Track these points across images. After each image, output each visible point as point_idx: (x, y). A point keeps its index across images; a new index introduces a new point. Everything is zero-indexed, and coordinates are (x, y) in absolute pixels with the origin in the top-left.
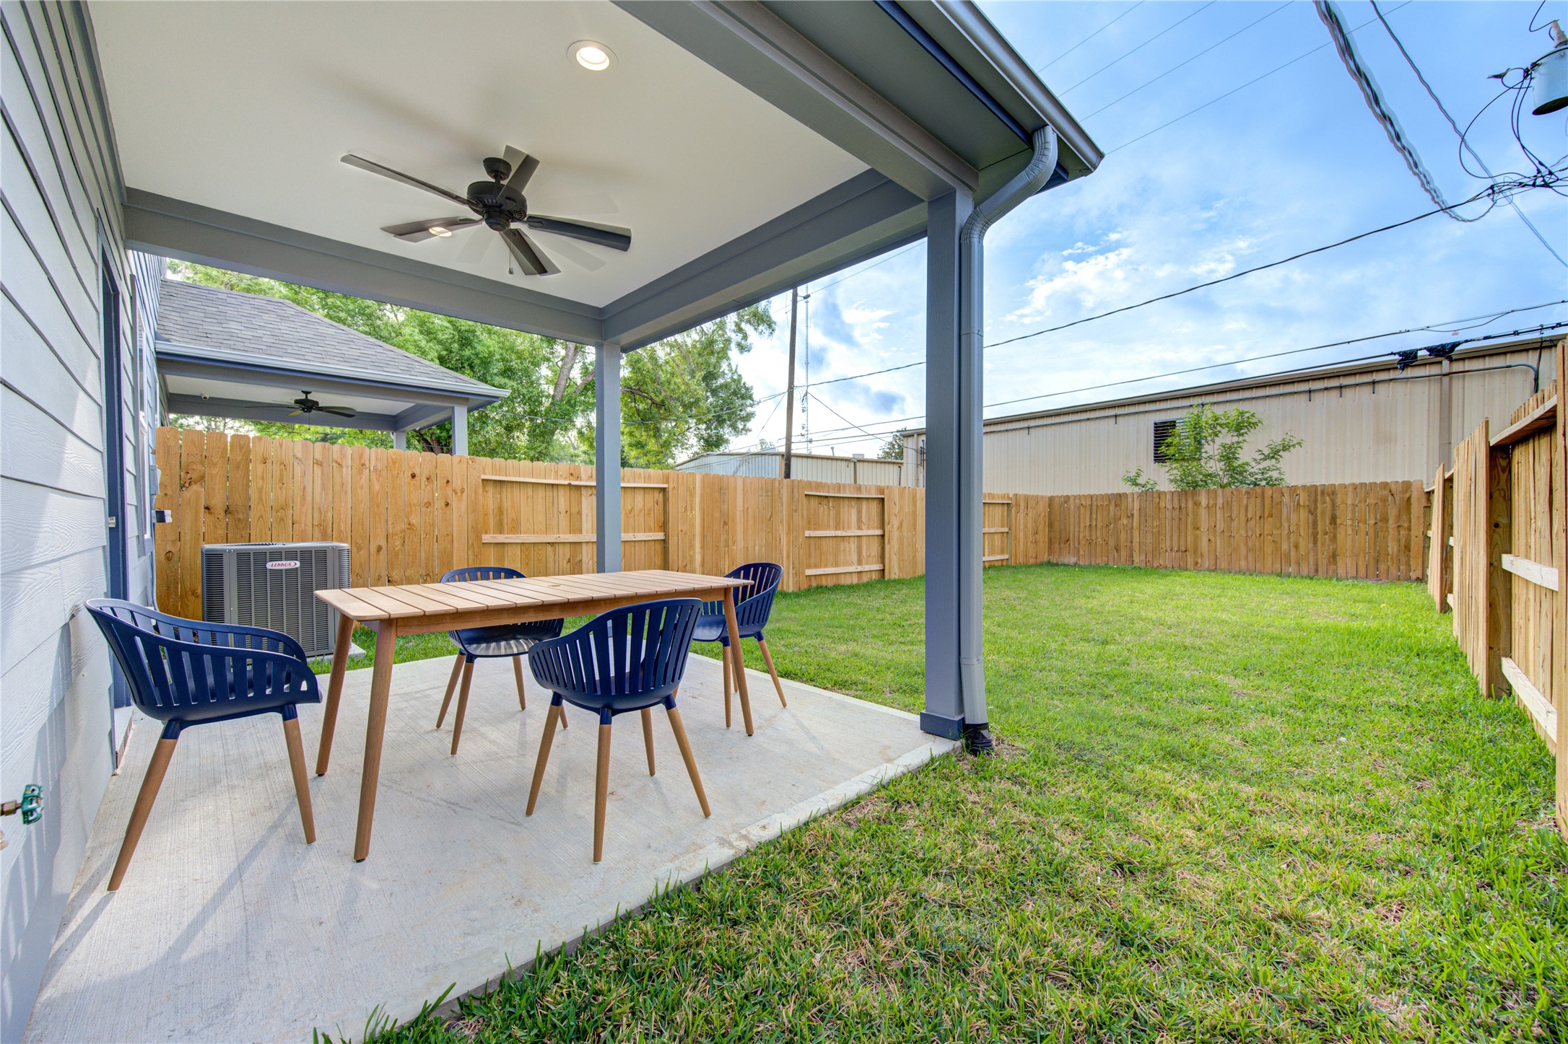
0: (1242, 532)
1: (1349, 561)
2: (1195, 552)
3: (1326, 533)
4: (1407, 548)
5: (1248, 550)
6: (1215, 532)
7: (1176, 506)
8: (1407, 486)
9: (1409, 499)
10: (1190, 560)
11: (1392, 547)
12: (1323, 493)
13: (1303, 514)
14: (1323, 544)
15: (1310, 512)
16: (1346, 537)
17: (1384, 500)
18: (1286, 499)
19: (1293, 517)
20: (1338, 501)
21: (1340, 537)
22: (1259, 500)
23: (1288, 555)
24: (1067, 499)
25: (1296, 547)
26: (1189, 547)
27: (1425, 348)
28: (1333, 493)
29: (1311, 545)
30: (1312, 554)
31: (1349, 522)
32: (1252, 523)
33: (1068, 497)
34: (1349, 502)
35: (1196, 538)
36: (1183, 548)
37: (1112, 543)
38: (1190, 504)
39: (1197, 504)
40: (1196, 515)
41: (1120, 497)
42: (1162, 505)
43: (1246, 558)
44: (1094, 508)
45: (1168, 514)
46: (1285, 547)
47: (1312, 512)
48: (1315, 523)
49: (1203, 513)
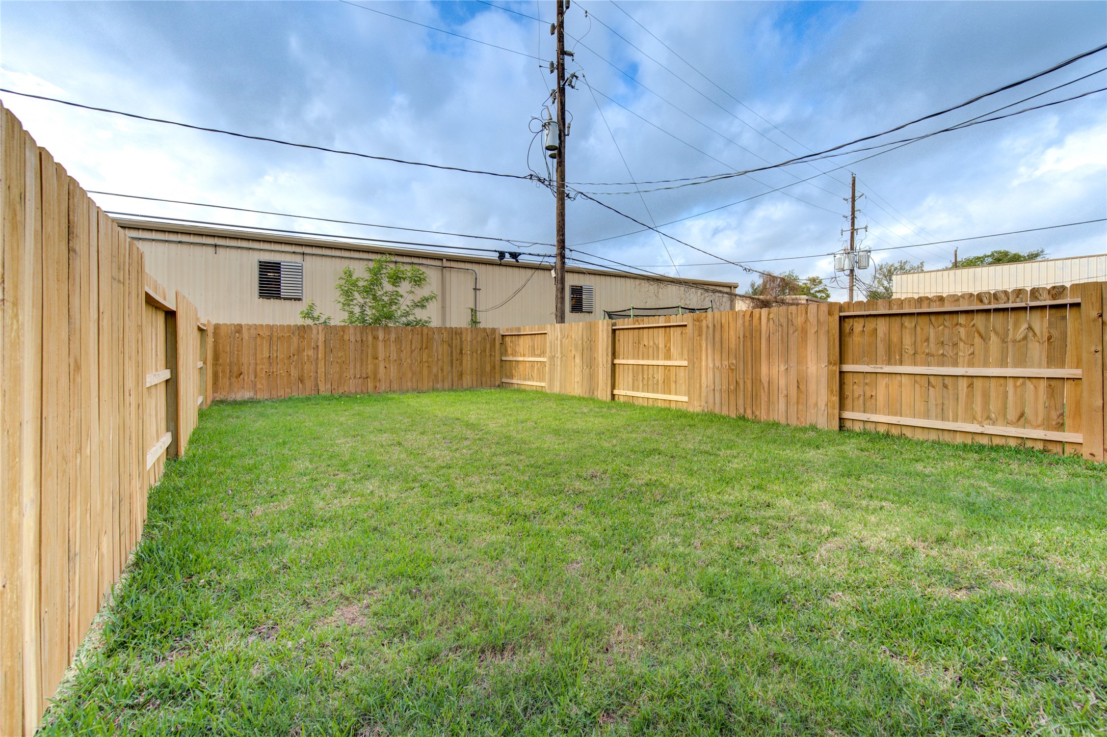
0: (409, 360)
1: (468, 377)
2: (375, 378)
3: (457, 360)
4: (494, 368)
5: (413, 374)
6: (390, 361)
7: (359, 339)
8: (494, 330)
9: (495, 338)
10: (371, 385)
11: (488, 368)
12: (456, 333)
13: (446, 346)
14: (456, 367)
15: (449, 345)
16: (467, 361)
17: (485, 339)
18: (436, 336)
19: (440, 349)
20: (464, 339)
21: (464, 362)
22: (419, 336)
23: (436, 376)
24: (239, 329)
25: (442, 370)
26: (370, 374)
27: (498, 252)
28: (461, 333)
29: (450, 368)
30: (450, 374)
31: (469, 352)
32: (415, 353)
33: (241, 326)
34: (469, 340)
35: (376, 367)
36: (364, 376)
37: (294, 373)
38: (370, 338)
39: (375, 338)
40: (375, 348)
41: (303, 329)
42: (346, 337)
43: (411, 380)
44: (275, 339)
45: (352, 347)
46: (435, 370)
47: (451, 346)
48: (452, 353)
49: (381, 346)
